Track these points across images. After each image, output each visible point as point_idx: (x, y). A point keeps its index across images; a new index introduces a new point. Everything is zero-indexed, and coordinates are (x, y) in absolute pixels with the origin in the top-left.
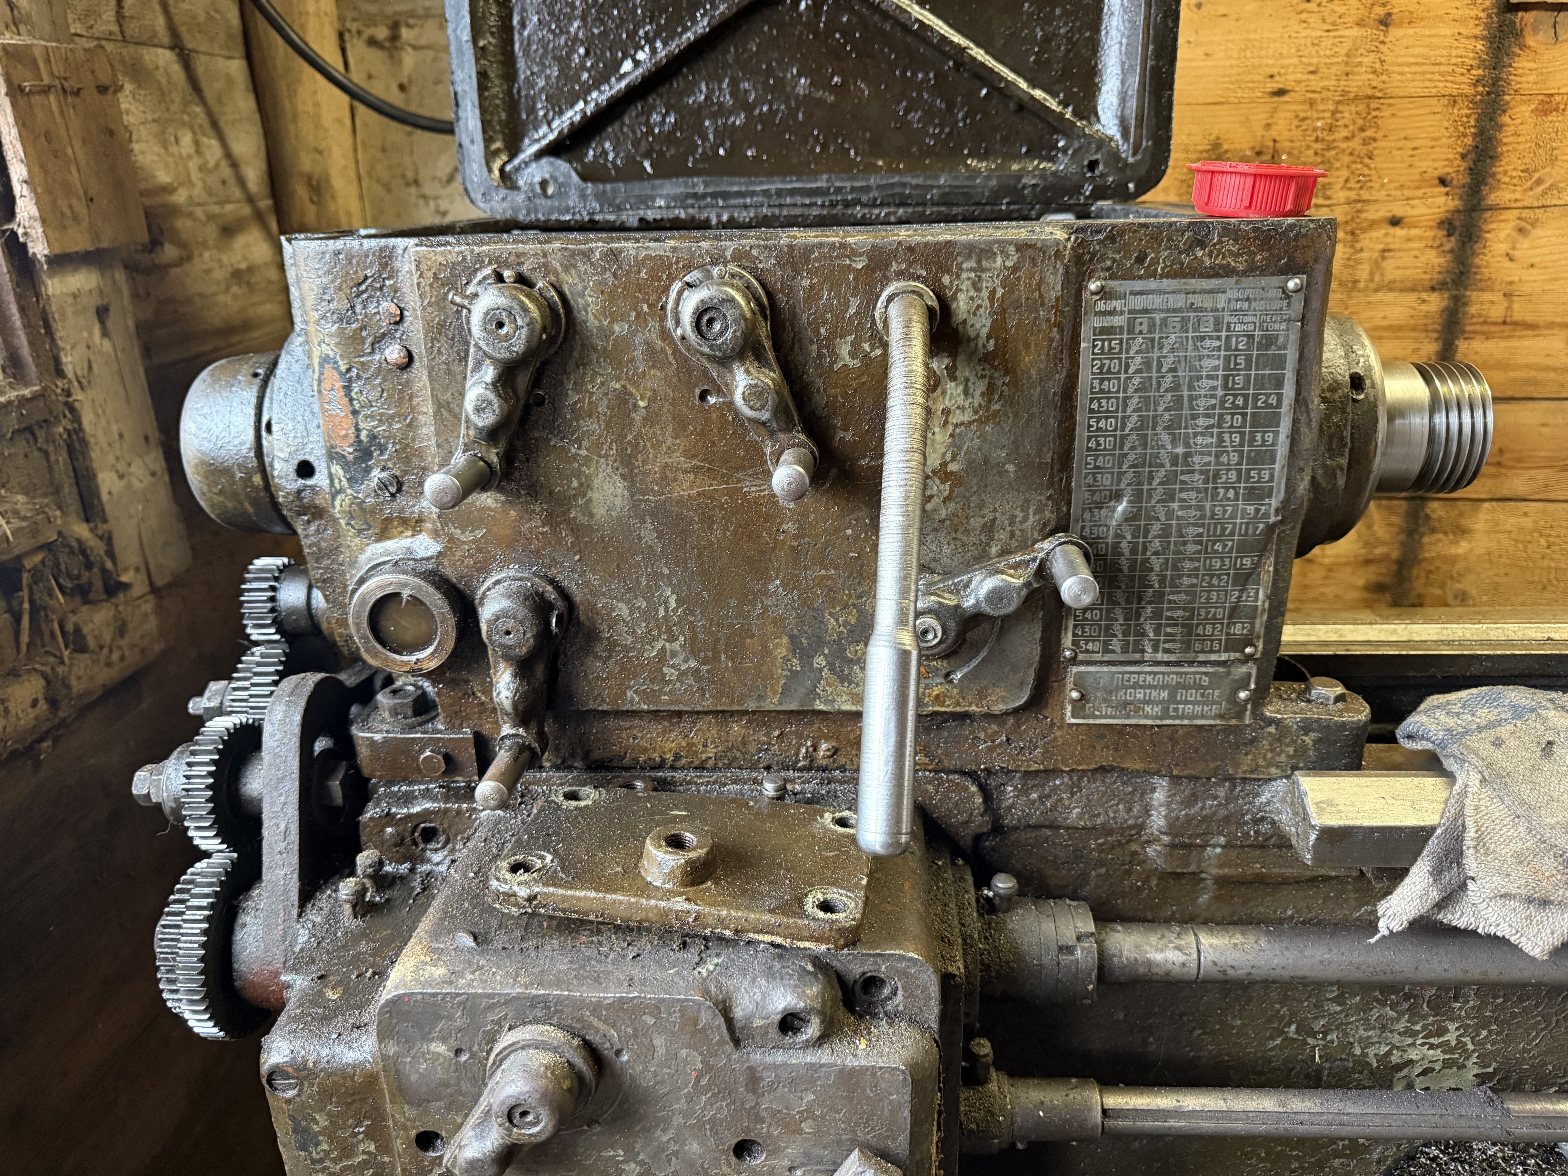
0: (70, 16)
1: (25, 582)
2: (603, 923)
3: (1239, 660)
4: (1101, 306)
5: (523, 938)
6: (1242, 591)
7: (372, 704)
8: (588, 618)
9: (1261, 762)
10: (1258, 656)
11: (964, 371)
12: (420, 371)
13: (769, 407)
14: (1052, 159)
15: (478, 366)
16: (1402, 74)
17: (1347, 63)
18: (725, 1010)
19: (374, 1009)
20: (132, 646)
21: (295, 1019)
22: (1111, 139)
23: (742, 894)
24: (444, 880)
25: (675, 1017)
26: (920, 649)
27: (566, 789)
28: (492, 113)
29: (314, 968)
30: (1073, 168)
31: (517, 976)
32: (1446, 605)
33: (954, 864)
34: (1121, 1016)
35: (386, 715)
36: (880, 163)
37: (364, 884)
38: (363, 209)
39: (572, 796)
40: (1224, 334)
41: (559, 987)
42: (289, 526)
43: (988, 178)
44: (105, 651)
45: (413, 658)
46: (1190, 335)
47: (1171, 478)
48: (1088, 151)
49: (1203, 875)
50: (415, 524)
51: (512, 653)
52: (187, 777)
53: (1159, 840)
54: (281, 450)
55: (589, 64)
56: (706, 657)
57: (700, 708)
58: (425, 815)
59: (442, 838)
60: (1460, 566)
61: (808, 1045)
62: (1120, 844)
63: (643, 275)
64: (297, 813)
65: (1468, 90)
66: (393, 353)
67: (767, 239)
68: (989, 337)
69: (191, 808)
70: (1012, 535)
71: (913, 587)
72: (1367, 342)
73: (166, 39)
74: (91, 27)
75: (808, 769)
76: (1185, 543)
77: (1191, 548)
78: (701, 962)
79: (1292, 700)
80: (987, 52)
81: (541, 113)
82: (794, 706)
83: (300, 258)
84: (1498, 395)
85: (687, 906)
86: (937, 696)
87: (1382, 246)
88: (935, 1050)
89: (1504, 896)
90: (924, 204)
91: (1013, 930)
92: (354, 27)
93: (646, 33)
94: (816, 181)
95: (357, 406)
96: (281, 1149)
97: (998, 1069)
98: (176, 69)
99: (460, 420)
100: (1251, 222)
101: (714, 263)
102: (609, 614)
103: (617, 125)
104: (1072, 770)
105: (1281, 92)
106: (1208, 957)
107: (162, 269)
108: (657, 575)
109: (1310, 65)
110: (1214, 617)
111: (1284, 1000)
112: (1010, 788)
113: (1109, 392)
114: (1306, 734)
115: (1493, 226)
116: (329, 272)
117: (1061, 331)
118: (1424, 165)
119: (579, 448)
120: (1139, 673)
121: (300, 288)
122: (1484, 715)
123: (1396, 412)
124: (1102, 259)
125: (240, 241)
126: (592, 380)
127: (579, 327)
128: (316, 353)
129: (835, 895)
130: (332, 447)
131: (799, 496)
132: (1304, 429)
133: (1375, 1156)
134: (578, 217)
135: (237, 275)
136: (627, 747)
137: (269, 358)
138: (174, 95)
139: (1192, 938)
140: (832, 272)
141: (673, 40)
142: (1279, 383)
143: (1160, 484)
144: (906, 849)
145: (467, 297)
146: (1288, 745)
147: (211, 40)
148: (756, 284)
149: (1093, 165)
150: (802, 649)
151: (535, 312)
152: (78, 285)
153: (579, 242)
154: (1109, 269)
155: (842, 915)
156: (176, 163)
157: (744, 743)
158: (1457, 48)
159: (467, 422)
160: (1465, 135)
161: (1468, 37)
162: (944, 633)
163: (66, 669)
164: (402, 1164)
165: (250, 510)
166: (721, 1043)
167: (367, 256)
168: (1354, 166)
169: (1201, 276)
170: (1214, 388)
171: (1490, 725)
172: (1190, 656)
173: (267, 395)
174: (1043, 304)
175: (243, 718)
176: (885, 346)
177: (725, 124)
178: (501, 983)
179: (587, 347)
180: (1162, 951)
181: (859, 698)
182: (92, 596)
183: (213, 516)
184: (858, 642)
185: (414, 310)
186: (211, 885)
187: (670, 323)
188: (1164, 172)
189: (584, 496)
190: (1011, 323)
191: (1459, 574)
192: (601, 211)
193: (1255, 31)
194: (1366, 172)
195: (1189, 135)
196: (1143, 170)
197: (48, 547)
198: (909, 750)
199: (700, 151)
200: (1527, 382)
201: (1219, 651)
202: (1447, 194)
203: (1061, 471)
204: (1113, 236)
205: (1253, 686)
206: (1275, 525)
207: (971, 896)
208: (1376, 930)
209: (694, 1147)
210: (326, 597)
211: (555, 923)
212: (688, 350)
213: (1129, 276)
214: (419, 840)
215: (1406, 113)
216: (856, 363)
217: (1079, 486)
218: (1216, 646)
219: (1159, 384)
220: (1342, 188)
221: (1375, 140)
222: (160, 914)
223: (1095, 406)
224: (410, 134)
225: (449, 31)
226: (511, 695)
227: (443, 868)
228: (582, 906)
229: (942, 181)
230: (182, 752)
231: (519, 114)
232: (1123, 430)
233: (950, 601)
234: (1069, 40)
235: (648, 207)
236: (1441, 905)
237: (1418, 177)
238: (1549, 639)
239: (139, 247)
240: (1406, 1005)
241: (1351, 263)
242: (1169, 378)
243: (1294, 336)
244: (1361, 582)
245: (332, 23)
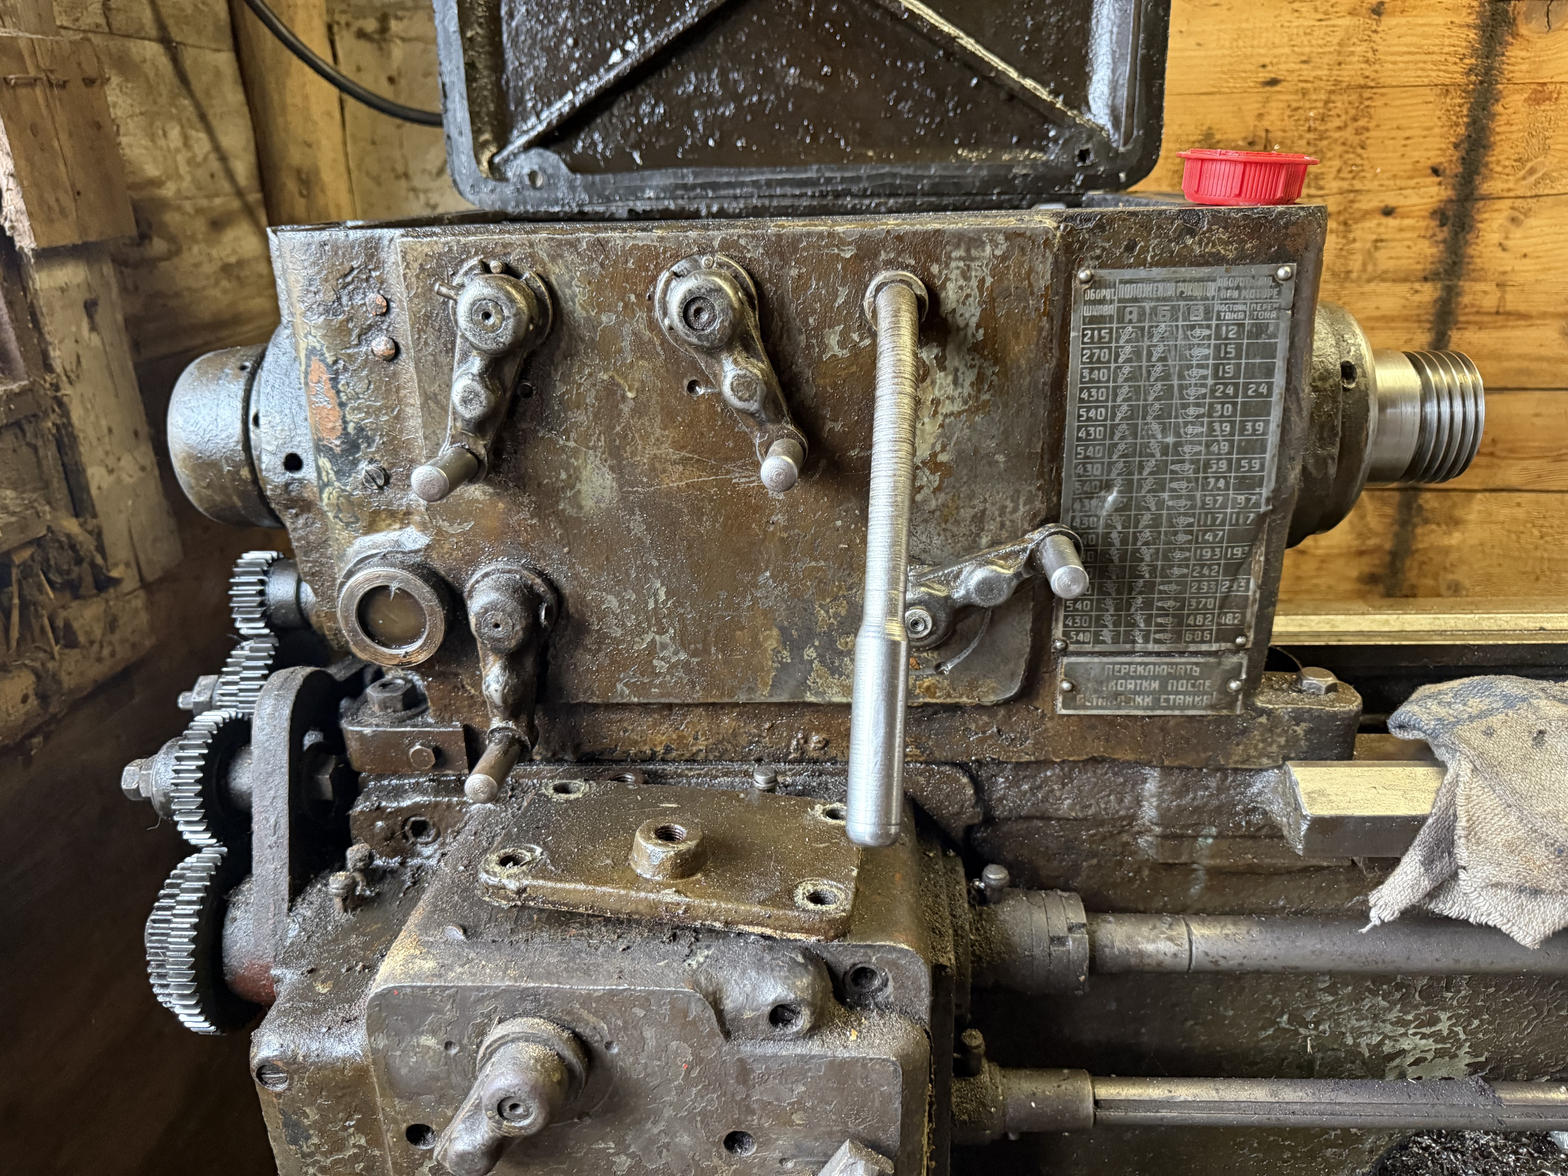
0: (56, 9)
1: (14, 577)
2: (593, 916)
3: (1229, 651)
4: (1091, 295)
5: (513, 931)
6: (1232, 581)
7: (361, 698)
8: (577, 611)
9: (1253, 753)
10: (1249, 646)
11: (953, 362)
12: (406, 363)
13: (758, 397)
14: (1043, 149)
15: (465, 357)
16: (1394, 63)
17: (1339, 53)
18: (715, 1001)
19: (363, 1003)
20: (123, 641)
21: (285, 1013)
22: (1102, 129)
23: (732, 886)
24: (434, 873)
25: (665, 1009)
26: (909, 640)
27: (557, 782)
28: (480, 105)
29: (303, 962)
30: (1064, 158)
31: (507, 969)
32: (1439, 595)
33: (945, 855)
34: (1113, 1006)
35: (376, 708)
36: (870, 153)
37: (354, 878)
38: (353, 203)
39: (562, 789)
40: (1214, 323)
41: (549, 980)
42: (277, 519)
43: (979, 168)
44: (96, 647)
45: (402, 652)
46: (1180, 323)
47: (1162, 467)
48: (1078, 141)
49: (1195, 866)
50: (404, 517)
51: (501, 646)
52: (176, 772)
53: (1151, 831)
54: (269, 443)
55: (577, 55)
56: (696, 649)
57: (690, 701)
58: (416, 808)
59: (433, 832)
60: (1453, 557)
61: (799, 1037)
62: (1112, 835)
63: (630, 265)
64: (286, 807)
65: (1460, 79)
66: (380, 345)
67: (755, 228)
68: (978, 327)
69: (180, 803)
70: (1002, 525)
71: (902, 578)
72: (1358, 331)
73: (153, 32)
74: (77, 20)
75: (799, 761)
76: (1175, 533)
77: (1182, 538)
78: (691, 954)
79: (1283, 691)
80: (977, 42)
81: (530, 104)
82: (784, 698)
83: (286, 250)
84: (1491, 385)
85: (676, 898)
86: (928, 688)
87: (1374, 237)
88: (926, 1042)
89: (1496, 885)
90: (914, 194)
91: (1004, 921)
92: (343, 19)
93: (635, 23)
94: (806, 171)
95: (344, 398)
96: (272, 1143)
97: (990, 1059)
98: (164, 62)
99: (447, 412)
100: (1241, 210)
101: (702, 252)
102: (598, 607)
103: (606, 116)
104: (1063, 762)
105: (1273, 82)
106: (1199, 948)
107: (152, 263)
108: (646, 568)
109: (1303, 54)
110: (1205, 607)
111: (1276, 991)
112: (1001, 780)
113: (1099, 381)
114: (1297, 724)
115: (1486, 216)
116: (314, 263)
117: (1051, 320)
118: (1416, 155)
119: (568, 440)
120: (1130, 664)
121: (286, 280)
122: (1475, 704)
123: (1387, 402)
124: (1092, 248)
125: (230, 235)
126: (580, 372)
127: (566, 318)
128: (303, 345)
129: (825, 886)
130: (319, 440)
131: (787, 486)
132: (1294, 418)
133: (1368, 1146)
134: (567, 208)
135: (227, 269)
136: (618, 740)
137: (255, 351)
138: (162, 87)
139: (1184, 929)
140: (820, 261)
141: (661, 29)
142: (1269, 372)
143: (1151, 473)
144: (895, 840)
145: (453, 288)
146: (1279, 736)
147: (199, 33)
148: (744, 274)
149: (1083, 155)
150: (792, 642)
151: (521, 302)
152: (66, 280)
153: (566, 232)
154: (1098, 257)
155: (832, 907)
156: (165, 158)
157: (735, 735)
158: (1450, 37)
159: (454, 413)
160: (1457, 125)
161: (1461, 26)
162: (934, 624)
163: (56, 664)
164: (393, 1157)
165: (239, 504)
166: (711, 1035)
167: (353, 247)
168: (1347, 156)
169: (1191, 265)
170: (1205, 377)
171: (1481, 715)
172: (1181, 647)
173: (255, 388)
174: (1032, 294)
175: (233, 712)
176: (874, 335)
177: (715, 115)
178: (491, 976)
179: (575, 338)
180: (1154, 941)
181: (849, 690)
182: (82, 591)
183: (201, 510)
184: (848, 634)
185: (401, 301)
186: (201, 879)
187: (658, 314)
188: (1155, 161)
189: (572, 488)
190: (1001, 313)
191: (1452, 565)
192: (590, 203)
193: (1247, 20)
194: (1359, 161)
195: (1181, 125)
196: (1134, 160)
197: (38, 542)
198: (898, 741)
199: (689, 142)
200: (1521, 372)
201: (1210, 642)
202: (1440, 184)
203: (1051, 461)
204: (1103, 225)
205: (1244, 676)
206: (1265, 514)
207: (962, 887)
208: (1367, 920)
209: (685, 1139)
210: (315, 591)
211: (545, 915)
212: (676, 341)
213: (1118, 264)
214: (410, 834)
215: (1399, 102)
216: (846, 353)
217: (1069, 476)
218: (1207, 636)
219: (1149, 373)
220: (1335, 178)
221: (1367, 129)
222: (150, 909)
223: (1085, 395)
224: (399, 127)
225: (437, 22)
226: (499, 688)
227: (433, 862)
228: (572, 899)
229: (933, 171)
230: (171, 747)
231: (508, 106)
232: (1113, 419)
233: (940, 592)
234: (1059, 28)
235: (637, 198)
236: (1433, 894)
237: (1410, 167)
238: (1541, 629)
239: (127, 241)
240: (1398, 995)
241: (1343, 253)
242: (1159, 367)
243: (1284, 325)
244: (1354, 573)
245: (320, 16)
